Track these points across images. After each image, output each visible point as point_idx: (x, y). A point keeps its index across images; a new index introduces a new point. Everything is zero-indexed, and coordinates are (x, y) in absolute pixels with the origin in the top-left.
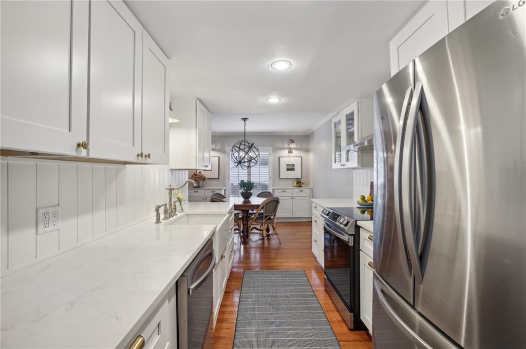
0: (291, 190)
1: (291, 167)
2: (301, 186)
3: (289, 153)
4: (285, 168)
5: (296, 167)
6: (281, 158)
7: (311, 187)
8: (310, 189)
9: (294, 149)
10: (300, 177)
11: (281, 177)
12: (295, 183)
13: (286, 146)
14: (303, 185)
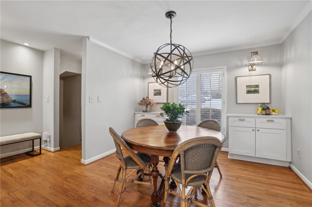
0: (254, 119)
1: (253, 89)
2: (269, 114)
3: (250, 71)
4: (245, 90)
5: (260, 89)
6: (238, 78)
7: (289, 116)
8: (288, 118)
9: (258, 65)
10: (269, 102)
11: (238, 102)
12: (260, 109)
13: (246, 62)
14: (273, 113)
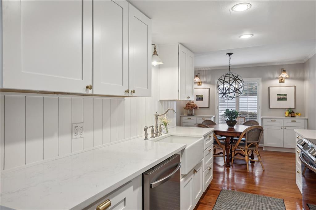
0: (282, 120)
1: (282, 97)
2: (294, 117)
3: (280, 82)
4: (276, 97)
5: (288, 97)
6: (270, 88)
7: (306, 117)
8: (306, 119)
9: (286, 78)
10: (294, 107)
11: (271, 107)
12: (287, 113)
13: (277, 75)
14: (297, 116)
